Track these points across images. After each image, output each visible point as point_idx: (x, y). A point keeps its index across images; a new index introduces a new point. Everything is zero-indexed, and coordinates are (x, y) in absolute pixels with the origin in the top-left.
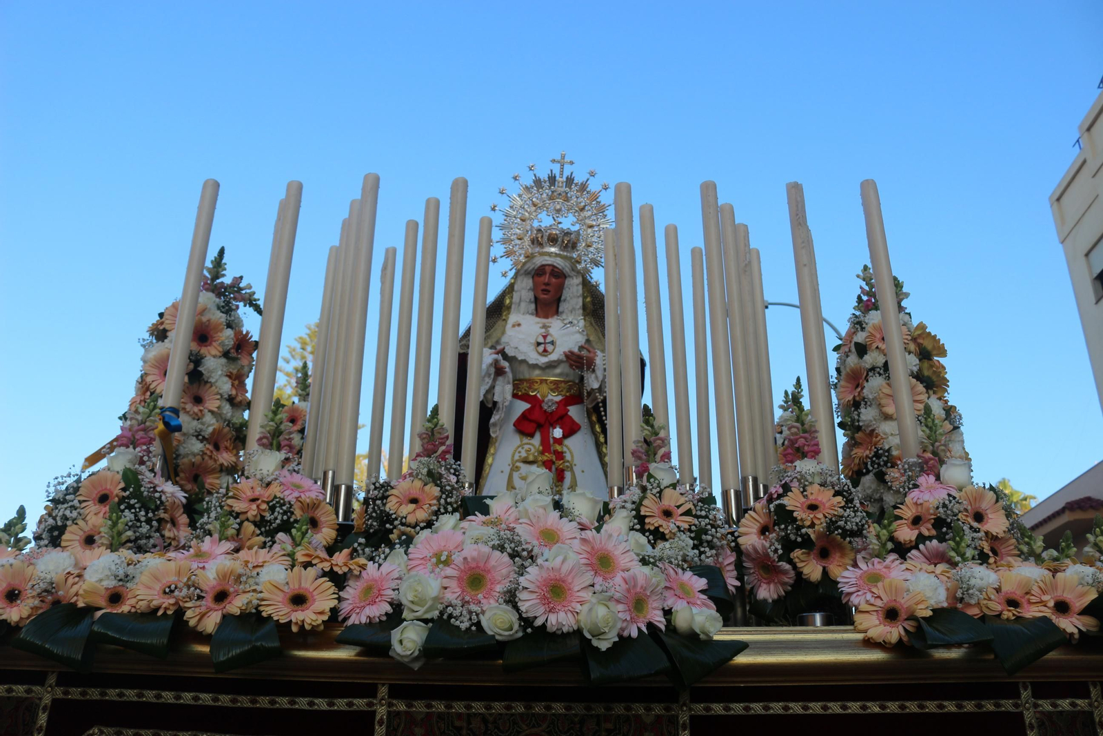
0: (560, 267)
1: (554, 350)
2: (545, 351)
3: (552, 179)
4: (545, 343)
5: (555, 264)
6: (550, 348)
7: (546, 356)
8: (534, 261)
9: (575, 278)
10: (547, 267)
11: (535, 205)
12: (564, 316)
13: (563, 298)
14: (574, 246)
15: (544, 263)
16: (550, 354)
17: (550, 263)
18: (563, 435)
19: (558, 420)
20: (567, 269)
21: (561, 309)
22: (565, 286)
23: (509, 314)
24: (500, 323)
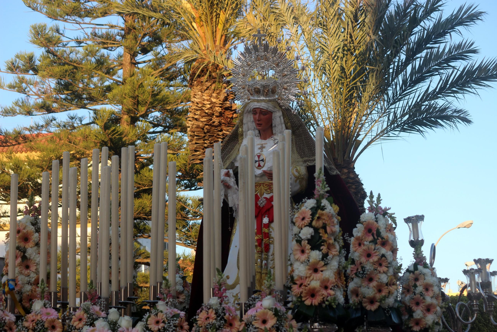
0: (265, 108)
1: (265, 164)
2: (259, 166)
3: (255, 47)
4: (259, 161)
5: (261, 107)
6: (262, 164)
7: (260, 169)
8: (250, 106)
9: (278, 112)
10: (256, 110)
11: (249, 65)
12: (275, 137)
13: (273, 125)
14: (273, 92)
15: (255, 107)
16: (262, 167)
17: (258, 107)
18: (269, 221)
19: (266, 212)
20: (270, 108)
21: (274, 132)
22: (273, 118)
23: (243, 139)
24: (237, 146)
